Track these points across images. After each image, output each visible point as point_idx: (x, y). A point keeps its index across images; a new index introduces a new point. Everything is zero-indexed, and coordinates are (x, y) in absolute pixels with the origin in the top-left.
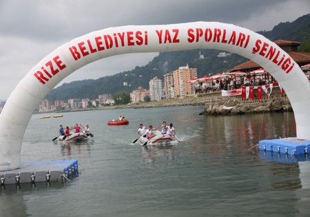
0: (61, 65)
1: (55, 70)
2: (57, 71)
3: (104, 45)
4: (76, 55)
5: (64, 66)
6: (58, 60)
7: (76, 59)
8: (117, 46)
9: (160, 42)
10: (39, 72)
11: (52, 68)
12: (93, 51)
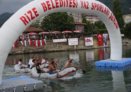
0: (37, 14)
1: (33, 16)
2: (34, 17)
3: (59, 5)
4: (45, 9)
5: (38, 15)
6: (35, 10)
7: (45, 11)
8: (64, 6)
9: (82, 8)
10: (23, 17)
11: (31, 15)
12: (54, 7)
